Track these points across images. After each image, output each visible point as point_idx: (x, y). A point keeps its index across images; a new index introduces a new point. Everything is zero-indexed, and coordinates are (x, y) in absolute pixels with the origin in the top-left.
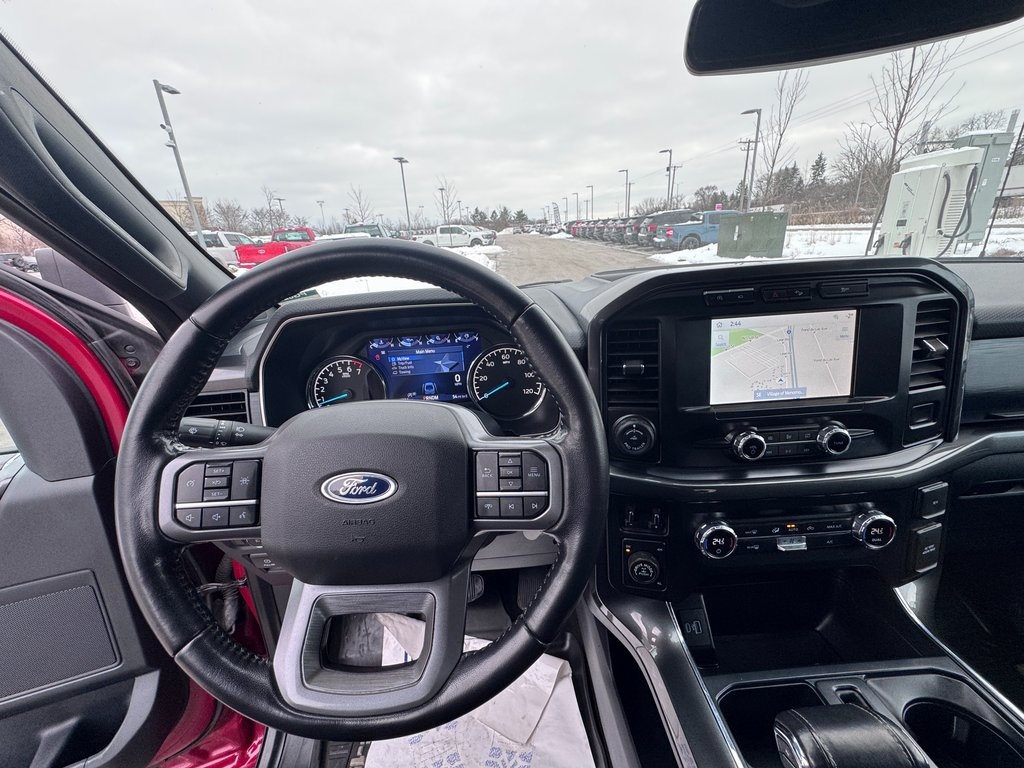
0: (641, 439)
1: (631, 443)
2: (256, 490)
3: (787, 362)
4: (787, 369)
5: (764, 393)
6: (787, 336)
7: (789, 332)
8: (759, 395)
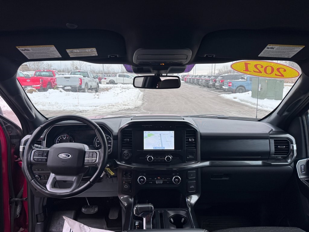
0: (128, 156)
1: (125, 157)
2: (47, 156)
3: (160, 141)
4: (160, 143)
5: (156, 147)
6: (160, 136)
7: (160, 135)
8: (154, 148)
